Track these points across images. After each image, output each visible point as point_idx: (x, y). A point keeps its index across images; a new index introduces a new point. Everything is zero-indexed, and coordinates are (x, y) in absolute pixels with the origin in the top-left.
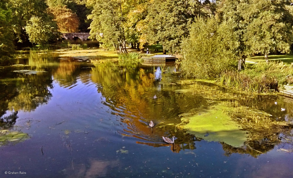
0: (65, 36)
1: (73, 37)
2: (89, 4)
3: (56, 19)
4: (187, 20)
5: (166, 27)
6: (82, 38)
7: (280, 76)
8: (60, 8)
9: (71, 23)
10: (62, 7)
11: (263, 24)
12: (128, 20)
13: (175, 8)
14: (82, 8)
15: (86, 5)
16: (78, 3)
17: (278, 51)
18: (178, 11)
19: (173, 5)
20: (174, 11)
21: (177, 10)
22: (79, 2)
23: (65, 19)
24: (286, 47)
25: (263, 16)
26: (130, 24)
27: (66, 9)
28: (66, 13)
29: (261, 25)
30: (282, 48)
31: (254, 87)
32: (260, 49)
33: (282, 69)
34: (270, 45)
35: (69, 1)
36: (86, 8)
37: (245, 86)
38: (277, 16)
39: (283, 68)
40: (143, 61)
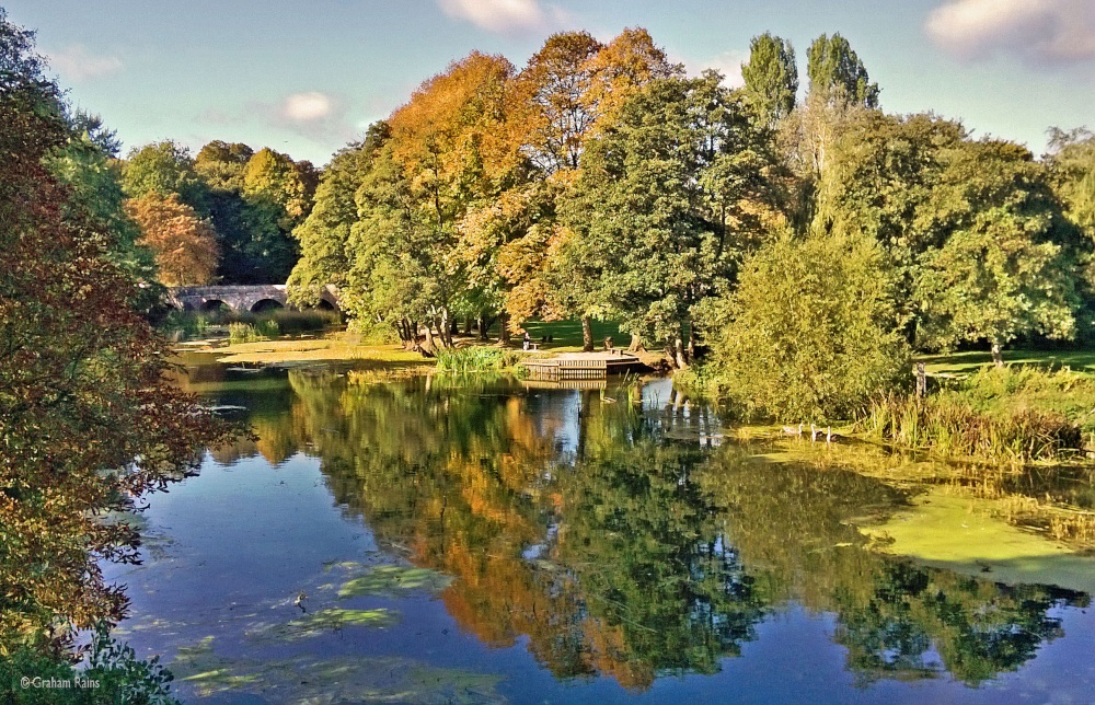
0: (177, 297)
1: (205, 300)
2: (253, 189)
3: (144, 239)
4: (701, 236)
5: (631, 261)
6: (235, 303)
7: (1073, 409)
8: (157, 203)
9: (195, 251)
10: (162, 200)
11: (989, 245)
12: (462, 240)
13: (660, 199)
14: (229, 204)
15: (244, 191)
16: (216, 187)
17: (1038, 333)
18: (670, 209)
19: (652, 191)
20: (656, 208)
21: (668, 204)
22: (220, 183)
23: (173, 241)
24: (1063, 319)
25: (988, 223)
26: (470, 255)
27: (175, 204)
28: (178, 221)
29: (985, 251)
30: (1051, 324)
31: (1010, 442)
32: (984, 327)
33: (1067, 387)
34: (1013, 316)
35: (188, 180)
36: (243, 202)
37: (974, 440)
38: (1034, 223)
39: (1072, 386)
40: (525, 373)
